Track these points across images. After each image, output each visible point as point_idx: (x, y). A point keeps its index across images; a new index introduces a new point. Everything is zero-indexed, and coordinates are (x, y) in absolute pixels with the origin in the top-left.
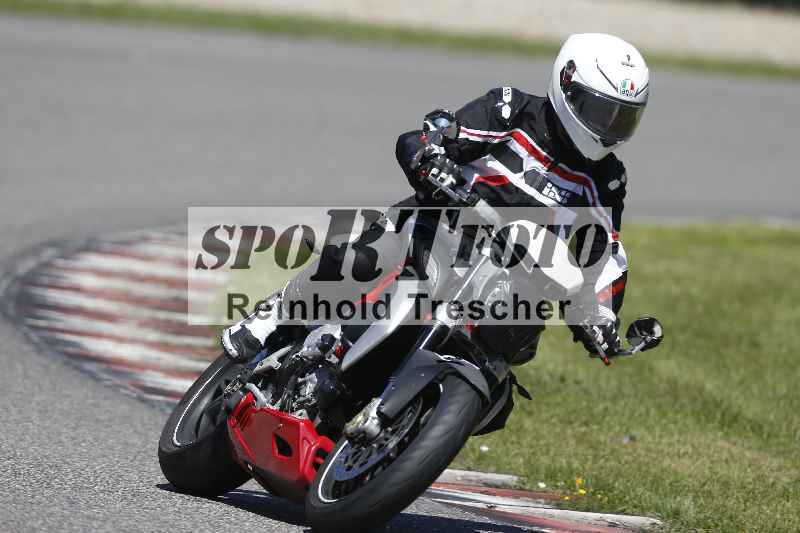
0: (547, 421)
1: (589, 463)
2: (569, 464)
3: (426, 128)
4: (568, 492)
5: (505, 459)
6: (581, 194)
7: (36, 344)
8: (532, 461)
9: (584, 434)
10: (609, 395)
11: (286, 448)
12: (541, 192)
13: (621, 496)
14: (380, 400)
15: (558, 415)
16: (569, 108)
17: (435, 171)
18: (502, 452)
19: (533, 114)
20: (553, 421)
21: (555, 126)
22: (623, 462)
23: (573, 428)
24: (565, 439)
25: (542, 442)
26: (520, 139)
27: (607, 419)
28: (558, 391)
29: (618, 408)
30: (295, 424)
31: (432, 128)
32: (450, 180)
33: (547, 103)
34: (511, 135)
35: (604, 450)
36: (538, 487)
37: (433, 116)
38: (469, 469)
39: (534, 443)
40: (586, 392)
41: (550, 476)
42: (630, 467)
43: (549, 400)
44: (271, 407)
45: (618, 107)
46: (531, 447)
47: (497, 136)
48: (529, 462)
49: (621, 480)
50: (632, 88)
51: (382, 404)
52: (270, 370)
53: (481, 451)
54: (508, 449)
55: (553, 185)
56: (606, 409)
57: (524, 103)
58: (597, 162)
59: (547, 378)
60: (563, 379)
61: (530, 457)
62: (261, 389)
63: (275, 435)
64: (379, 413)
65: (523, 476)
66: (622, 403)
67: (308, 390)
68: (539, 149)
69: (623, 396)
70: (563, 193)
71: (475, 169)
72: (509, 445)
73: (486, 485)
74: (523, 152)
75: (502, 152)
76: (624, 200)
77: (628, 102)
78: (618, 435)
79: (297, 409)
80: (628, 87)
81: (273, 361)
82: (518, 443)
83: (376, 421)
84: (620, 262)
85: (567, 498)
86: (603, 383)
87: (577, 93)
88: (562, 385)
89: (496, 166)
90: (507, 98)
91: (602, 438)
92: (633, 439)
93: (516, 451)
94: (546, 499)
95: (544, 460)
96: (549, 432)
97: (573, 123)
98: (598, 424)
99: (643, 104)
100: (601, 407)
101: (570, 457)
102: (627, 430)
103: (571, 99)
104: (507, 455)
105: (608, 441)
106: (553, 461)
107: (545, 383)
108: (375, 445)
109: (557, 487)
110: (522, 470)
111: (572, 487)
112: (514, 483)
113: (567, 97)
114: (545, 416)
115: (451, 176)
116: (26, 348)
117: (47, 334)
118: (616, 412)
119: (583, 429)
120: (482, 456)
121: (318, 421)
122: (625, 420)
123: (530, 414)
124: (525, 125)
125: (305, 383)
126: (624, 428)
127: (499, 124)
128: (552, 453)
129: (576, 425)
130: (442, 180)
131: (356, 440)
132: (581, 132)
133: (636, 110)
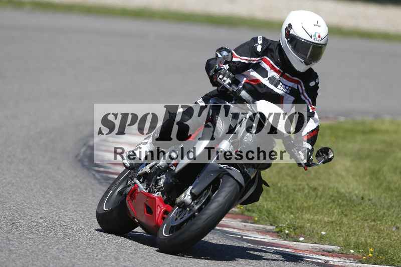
0: (355, 219)
1: (376, 240)
2: (366, 241)
3: (217, 56)
4: (365, 255)
5: (334, 238)
6: (296, 88)
7: (98, 180)
8: (347, 239)
9: (373, 226)
10: (386, 206)
11: (150, 210)
12: (276, 87)
13: (391, 257)
14: (192, 187)
15: (360, 216)
16: (289, 47)
17: (221, 76)
18: (332, 234)
19: (272, 50)
20: (358, 219)
21: (283, 56)
22: (393, 240)
23: (368, 223)
24: (363, 228)
25: (352, 230)
26: (266, 62)
27: (385, 218)
28: (361, 204)
29: (390, 213)
30: (154, 199)
31: (220, 56)
32: (228, 81)
33: (279, 45)
34: (262, 59)
35: (383, 234)
36: (350, 252)
37: (220, 50)
38: (315, 243)
39: (348, 230)
40: (374, 205)
41: (356, 247)
42: (396, 242)
43: (355, 208)
44: (146, 191)
45: (312, 46)
46: (347, 232)
47: (255, 60)
48: (345, 240)
49: (392, 249)
50: (319, 36)
51: (192, 189)
52: (146, 173)
53: (321, 234)
54: (335, 233)
55: (283, 84)
56: (384, 213)
57: (269, 44)
58: (303, 72)
59: (355, 197)
60: (363, 198)
61: (346, 238)
62: (141, 183)
63: (146, 204)
64: (191, 193)
65: (342, 247)
66: (393, 211)
67: (162, 183)
68: (275, 66)
69: (393, 206)
70: (287, 88)
71: (245, 76)
72: (336, 232)
73: (324, 251)
74: (268, 68)
75: (257, 68)
76: (318, 91)
77: (317, 44)
78: (390, 226)
79: (157, 192)
80: (317, 37)
81: (147, 169)
82: (340, 230)
83: (190, 197)
84: (315, 121)
85: (364, 258)
86: (382, 200)
87: (293, 40)
88: (362, 201)
89: (254, 74)
90: (260, 42)
91: (382, 228)
92: (398, 228)
93: (339, 234)
94: (354, 258)
95: (353, 239)
96: (356, 225)
97: (291, 54)
98: (380, 220)
99: (325, 44)
100: (382, 212)
101: (366, 237)
102: (395, 224)
103: (290, 42)
104: (334, 236)
105: (385, 229)
106: (357, 239)
107: (354, 200)
108: (188, 209)
109: (360, 252)
110: (342, 243)
111: (367, 252)
112: (338, 250)
113: (288, 41)
114: (354, 216)
115: (229, 79)
116: (94, 182)
117: (105, 175)
118: (389, 215)
119: (373, 223)
120: (322, 237)
121: (165, 197)
122: (393, 219)
123: (346, 216)
124: (269, 55)
125: (160, 179)
126: (393, 223)
127: (255, 54)
128: (357, 235)
129: (369, 221)
130: (224, 81)
131: (181, 206)
132: (295, 59)
133: (322, 47)
